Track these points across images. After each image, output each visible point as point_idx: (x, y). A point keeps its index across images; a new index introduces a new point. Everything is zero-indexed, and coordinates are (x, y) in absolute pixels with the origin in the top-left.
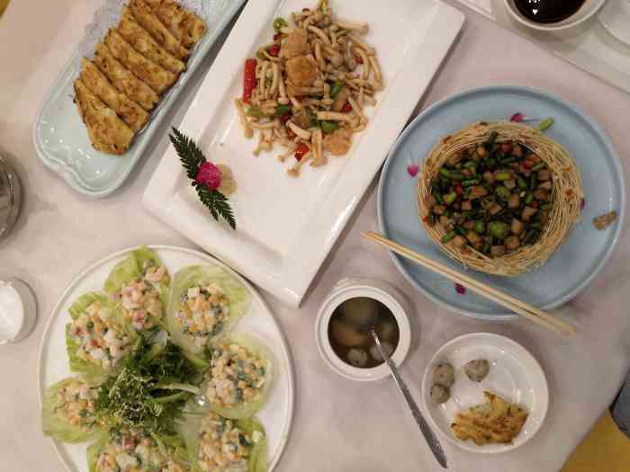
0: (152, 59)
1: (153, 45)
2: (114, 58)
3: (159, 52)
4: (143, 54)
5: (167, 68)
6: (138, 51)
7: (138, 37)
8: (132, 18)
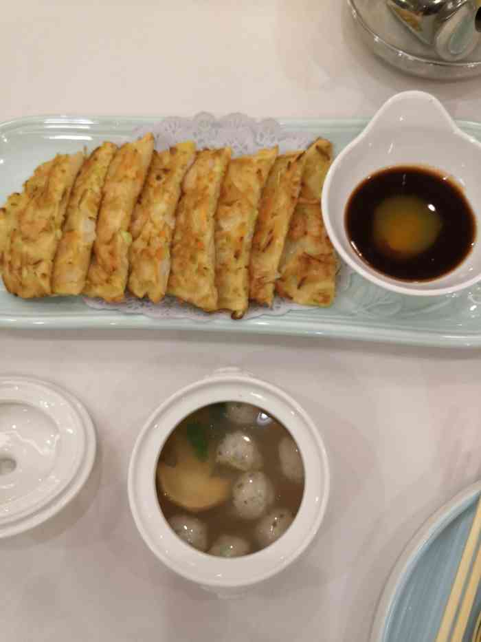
0: (218, 250)
1: (242, 239)
2: (182, 184)
3: (237, 256)
4: (217, 229)
5: (219, 284)
6: (216, 217)
7: (240, 205)
8: (265, 174)
